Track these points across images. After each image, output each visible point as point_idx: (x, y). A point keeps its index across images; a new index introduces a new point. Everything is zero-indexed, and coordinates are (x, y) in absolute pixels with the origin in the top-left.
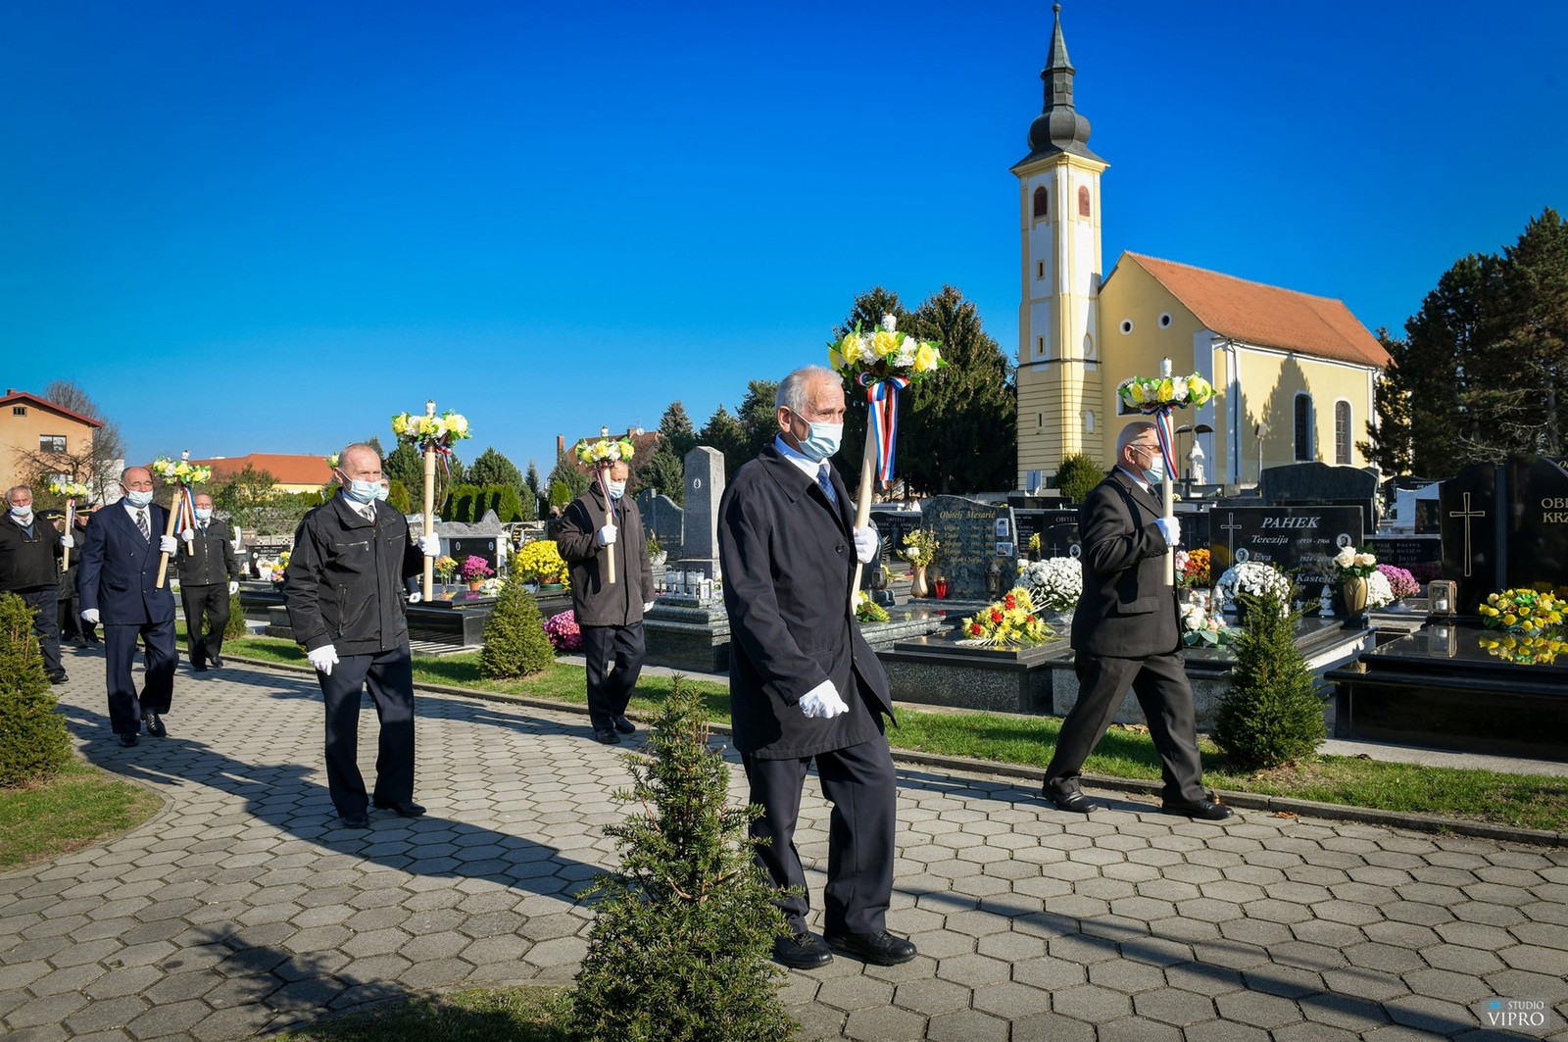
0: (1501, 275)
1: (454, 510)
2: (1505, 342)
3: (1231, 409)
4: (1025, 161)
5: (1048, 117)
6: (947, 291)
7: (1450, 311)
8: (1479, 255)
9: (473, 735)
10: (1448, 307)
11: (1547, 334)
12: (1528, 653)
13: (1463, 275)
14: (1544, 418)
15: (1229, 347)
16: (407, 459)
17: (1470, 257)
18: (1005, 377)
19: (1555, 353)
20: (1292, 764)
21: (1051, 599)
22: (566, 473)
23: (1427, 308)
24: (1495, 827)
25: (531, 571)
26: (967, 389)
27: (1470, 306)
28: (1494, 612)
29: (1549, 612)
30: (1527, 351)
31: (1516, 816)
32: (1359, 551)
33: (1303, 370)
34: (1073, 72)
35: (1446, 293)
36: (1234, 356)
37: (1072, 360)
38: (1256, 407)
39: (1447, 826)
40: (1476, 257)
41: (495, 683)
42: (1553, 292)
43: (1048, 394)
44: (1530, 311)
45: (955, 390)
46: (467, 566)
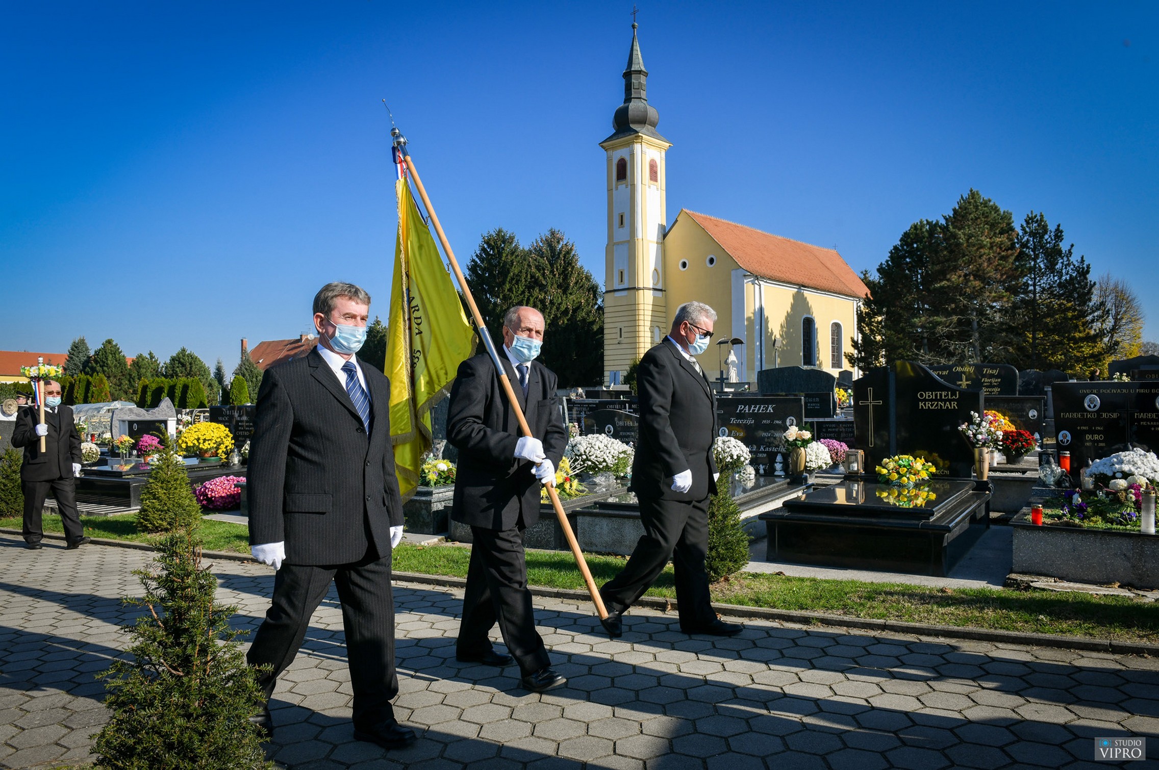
0: (941, 236)
1: (149, 399)
2: (944, 283)
3: (758, 327)
4: (610, 138)
5: (628, 107)
6: (553, 233)
7: (908, 260)
8: (927, 220)
9: (119, 577)
10: (907, 257)
11: (972, 278)
12: (906, 499)
13: (916, 234)
14: (970, 337)
15: (756, 282)
16: (111, 356)
17: (921, 222)
18: (597, 300)
19: (977, 291)
20: (727, 580)
21: (586, 465)
22: (246, 369)
23: (892, 257)
24: (847, 618)
25: (193, 447)
26: (567, 308)
27: (920, 257)
28: (884, 471)
29: (919, 471)
30: (957, 289)
31: (861, 611)
32: (800, 429)
33: (808, 299)
34: (646, 74)
35: (905, 247)
36: (760, 288)
37: (644, 289)
38: (776, 326)
39: (817, 619)
40: (925, 222)
41: (149, 536)
42: (975, 248)
43: (626, 314)
44: (960, 262)
45: (558, 309)
46: (141, 443)
